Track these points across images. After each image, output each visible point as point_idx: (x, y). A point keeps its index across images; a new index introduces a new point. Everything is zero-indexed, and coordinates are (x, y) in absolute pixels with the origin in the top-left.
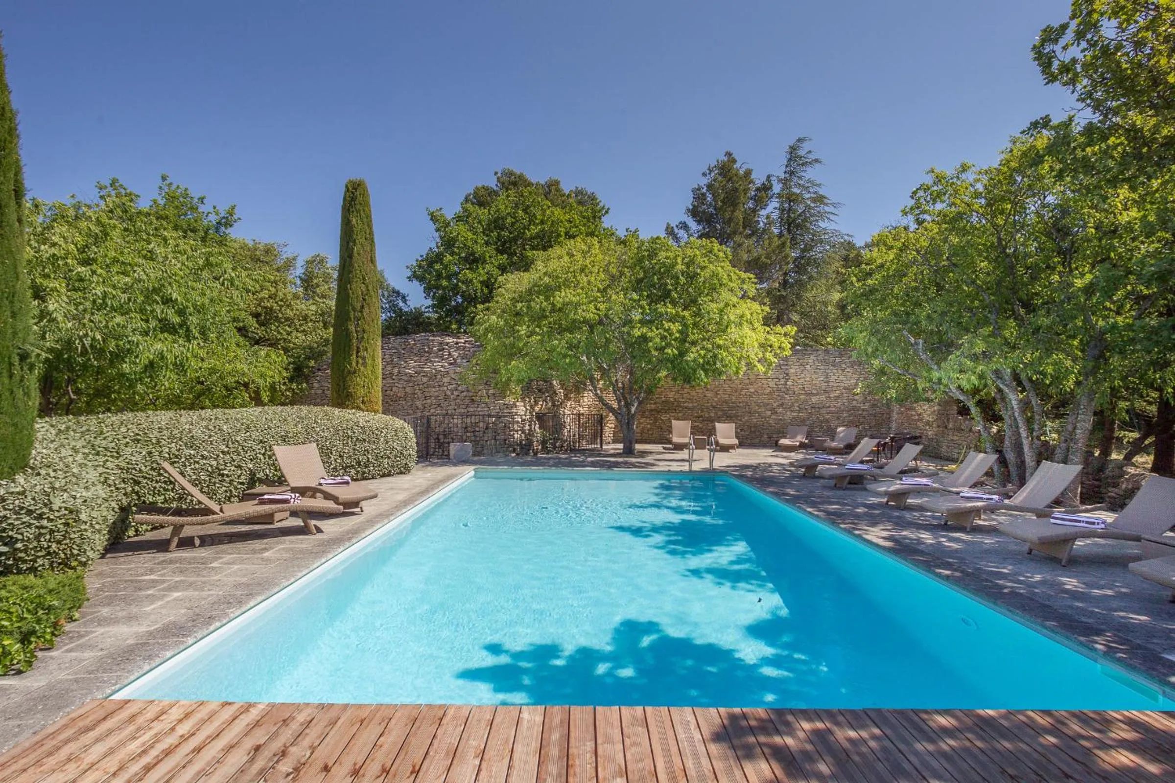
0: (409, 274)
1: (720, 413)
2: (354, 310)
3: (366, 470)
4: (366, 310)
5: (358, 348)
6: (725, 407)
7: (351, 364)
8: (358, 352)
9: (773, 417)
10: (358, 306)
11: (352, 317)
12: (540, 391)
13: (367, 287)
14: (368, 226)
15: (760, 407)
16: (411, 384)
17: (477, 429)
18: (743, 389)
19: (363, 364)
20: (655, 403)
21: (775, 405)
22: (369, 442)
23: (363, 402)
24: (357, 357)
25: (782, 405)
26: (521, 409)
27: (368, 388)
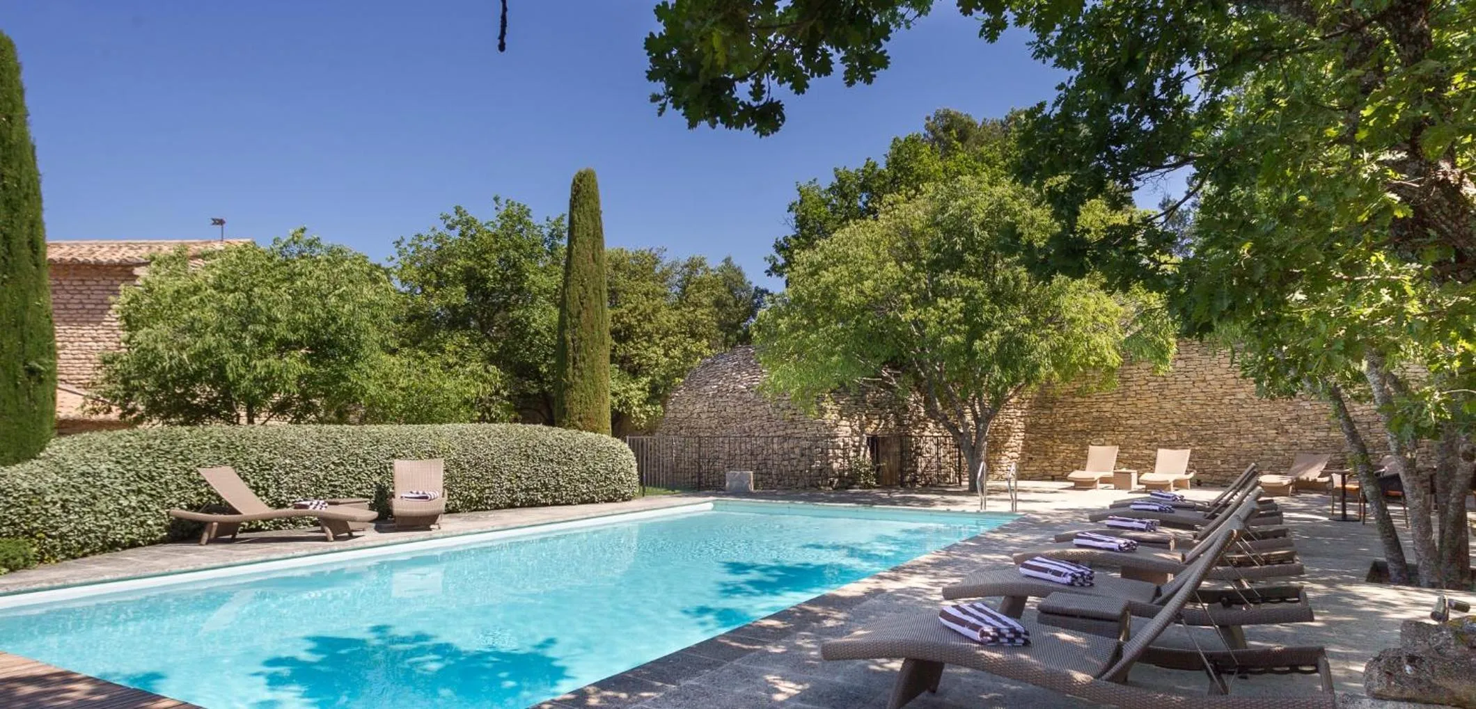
0: (768, 266)
1: (1186, 435)
2: (571, 316)
3: (557, 494)
4: (584, 315)
5: (575, 359)
6: (1194, 424)
7: (566, 377)
8: (575, 363)
9: (1282, 439)
10: (575, 312)
11: (568, 324)
12: (876, 405)
13: (585, 289)
14: (594, 220)
15: (1254, 422)
16: (741, 402)
17: (792, 456)
18: (1225, 394)
19: (579, 377)
20: (1082, 421)
21: (1284, 419)
22: (558, 463)
23: (580, 420)
24: (574, 368)
25: (1297, 419)
26: (845, 430)
27: (586, 403)
